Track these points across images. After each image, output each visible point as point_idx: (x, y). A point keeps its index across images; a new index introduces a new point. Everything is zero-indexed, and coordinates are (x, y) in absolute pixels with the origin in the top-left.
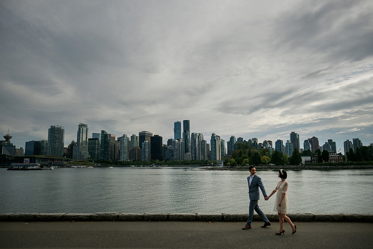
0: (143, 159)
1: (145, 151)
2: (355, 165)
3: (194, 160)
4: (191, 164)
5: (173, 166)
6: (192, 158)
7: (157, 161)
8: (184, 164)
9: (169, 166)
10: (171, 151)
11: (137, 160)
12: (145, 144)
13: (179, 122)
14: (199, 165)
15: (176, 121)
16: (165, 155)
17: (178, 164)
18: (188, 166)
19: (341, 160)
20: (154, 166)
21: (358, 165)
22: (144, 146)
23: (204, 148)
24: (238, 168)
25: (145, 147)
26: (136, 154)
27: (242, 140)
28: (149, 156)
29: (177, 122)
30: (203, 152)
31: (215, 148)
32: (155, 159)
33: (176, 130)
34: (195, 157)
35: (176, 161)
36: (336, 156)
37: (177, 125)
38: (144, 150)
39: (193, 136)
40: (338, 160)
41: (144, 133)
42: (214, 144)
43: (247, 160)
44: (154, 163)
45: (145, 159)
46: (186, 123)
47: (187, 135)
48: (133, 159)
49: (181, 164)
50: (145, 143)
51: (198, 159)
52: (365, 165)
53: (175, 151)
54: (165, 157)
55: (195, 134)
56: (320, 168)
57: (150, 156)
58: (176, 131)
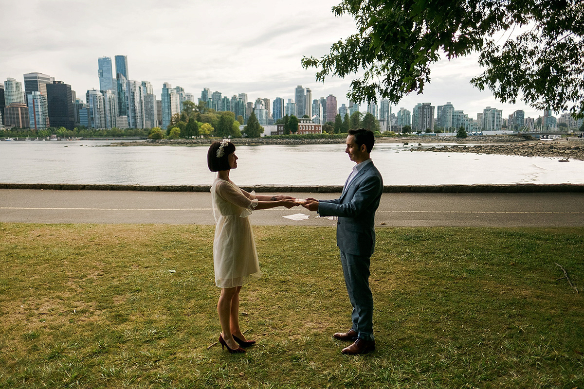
0: (34, 126)
1: (36, 110)
2: (326, 138)
3: (132, 129)
4: (126, 135)
5: (92, 138)
6: (129, 125)
7: (63, 130)
8: (114, 136)
9: (85, 138)
10: (90, 112)
11: (21, 127)
12: (34, 99)
13: (108, 58)
14: (138, 138)
15: (102, 57)
16: (78, 119)
17: (101, 135)
18: (119, 138)
19: (318, 131)
20: (54, 139)
21: (330, 138)
22: (33, 101)
23: (152, 107)
24: (161, 143)
25: (35, 104)
26: (18, 116)
27: (220, 96)
28: (44, 120)
29: (103, 59)
30: (150, 114)
31: (168, 109)
32: (59, 126)
33: (102, 73)
34: (135, 123)
35: (99, 130)
36: (311, 126)
37: (104, 63)
38: (34, 110)
39: (129, 86)
40: (315, 131)
41: (34, 75)
42: (168, 102)
43: (177, 130)
44: (55, 134)
45: (37, 126)
46: (121, 61)
47: (121, 84)
48: (13, 126)
49: (106, 136)
50: (35, 96)
51: (139, 127)
52: (339, 138)
53: (96, 112)
54: (79, 123)
55: (133, 82)
56: (281, 143)
57: (48, 120)
58: (102, 75)
